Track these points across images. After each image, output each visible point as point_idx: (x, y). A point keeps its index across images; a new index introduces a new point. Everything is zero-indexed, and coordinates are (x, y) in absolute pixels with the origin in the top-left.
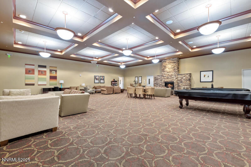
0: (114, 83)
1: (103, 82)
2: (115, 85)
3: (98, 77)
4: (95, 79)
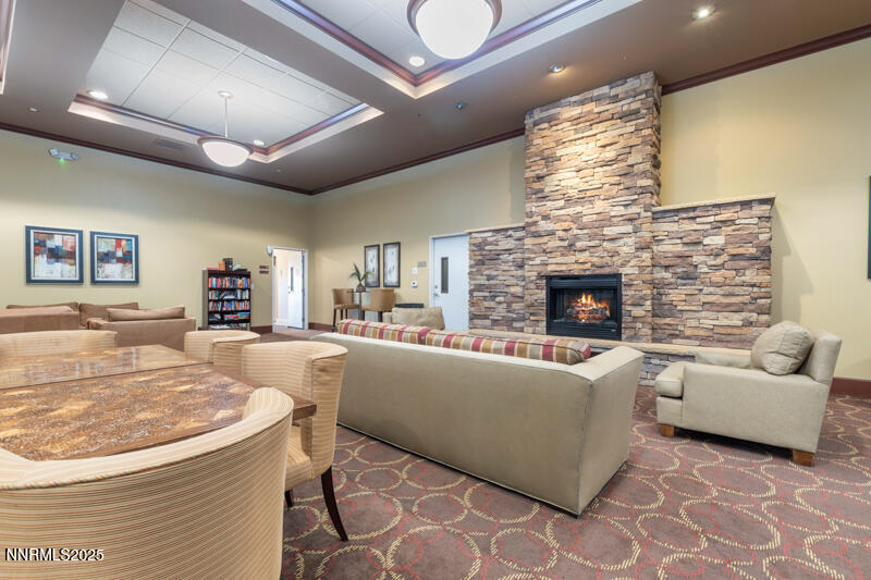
0: (227, 285)
2: (232, 297)
3: (65, 237)
4: (36, 254)
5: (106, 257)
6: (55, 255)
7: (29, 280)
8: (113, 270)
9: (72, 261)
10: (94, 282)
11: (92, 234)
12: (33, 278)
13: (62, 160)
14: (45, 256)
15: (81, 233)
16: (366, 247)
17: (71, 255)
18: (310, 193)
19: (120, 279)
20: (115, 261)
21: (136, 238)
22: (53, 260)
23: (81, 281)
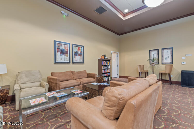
0: (106, 64)
1: (81, 61)
2: (106, 68)
3: (66, 45)
4: (57, 52)
5: (76, 54)
6: (62, 52)
7: (56, 62)
8: (78, 59)
9: (67, 55)
10: (73, 63)
11: (73, 44)
12: (57, 61)
13: (64, 16)
14: (60, 52)
15: (70, 44)
16: (150, 50)
17: (67, 52)
18: (119, 35)
19: (79, 62)
20: (78, 55)
21: (83, 46)
22: (62, 54)
23: (70, 62)
